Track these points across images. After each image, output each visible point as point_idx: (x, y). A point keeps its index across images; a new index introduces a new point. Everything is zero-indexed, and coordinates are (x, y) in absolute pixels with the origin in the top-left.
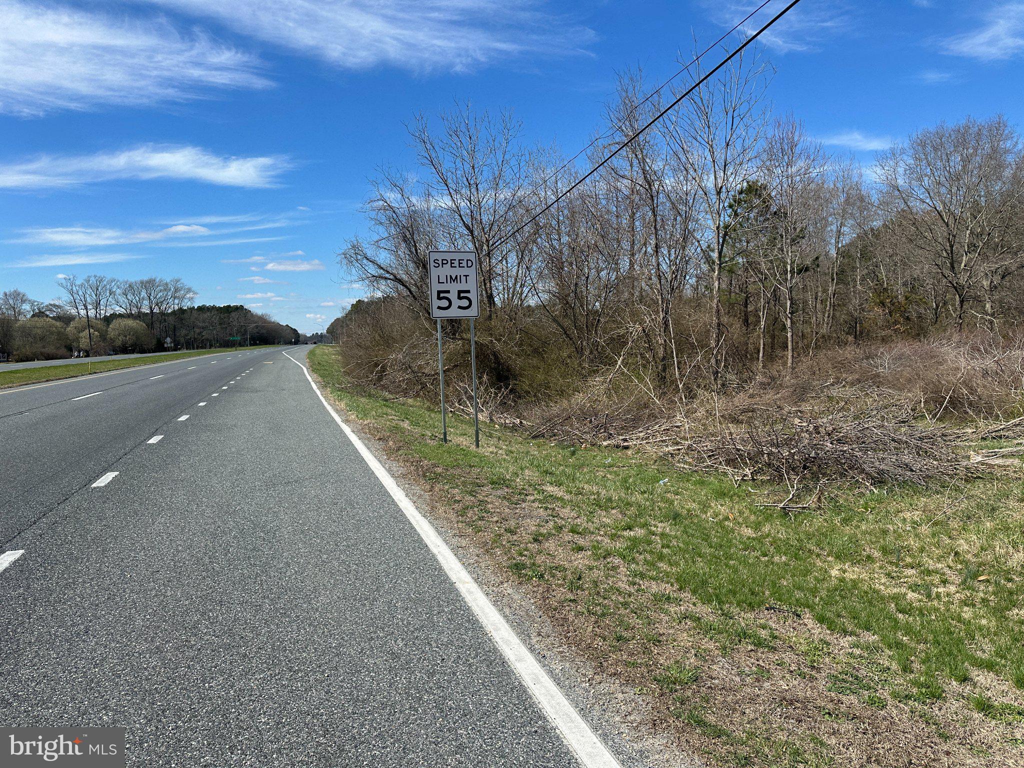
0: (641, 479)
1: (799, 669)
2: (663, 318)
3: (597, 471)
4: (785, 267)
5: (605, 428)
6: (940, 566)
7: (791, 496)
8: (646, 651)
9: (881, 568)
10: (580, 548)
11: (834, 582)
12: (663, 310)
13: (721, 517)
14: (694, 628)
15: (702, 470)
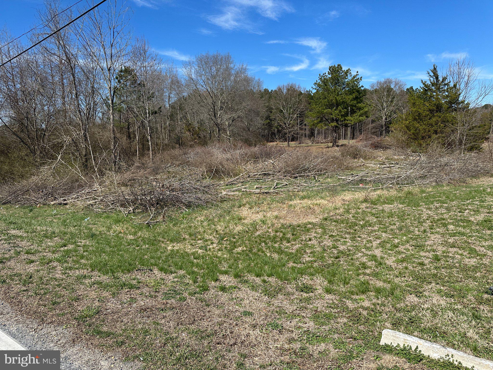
0: (74, 219)
1: (150, 294)
2: (84, 133)
3: (47, 218)
4: (146, 110)
5: (52, 194)
6: (211, 237)
7: (151, 217)
8: (70, 305)
9: (189, 242)
10: (32, 261)
11: (169, 252)
12: (83, 129)
13: (117, 232)
14: (99, 288)
15: (108, 211)
